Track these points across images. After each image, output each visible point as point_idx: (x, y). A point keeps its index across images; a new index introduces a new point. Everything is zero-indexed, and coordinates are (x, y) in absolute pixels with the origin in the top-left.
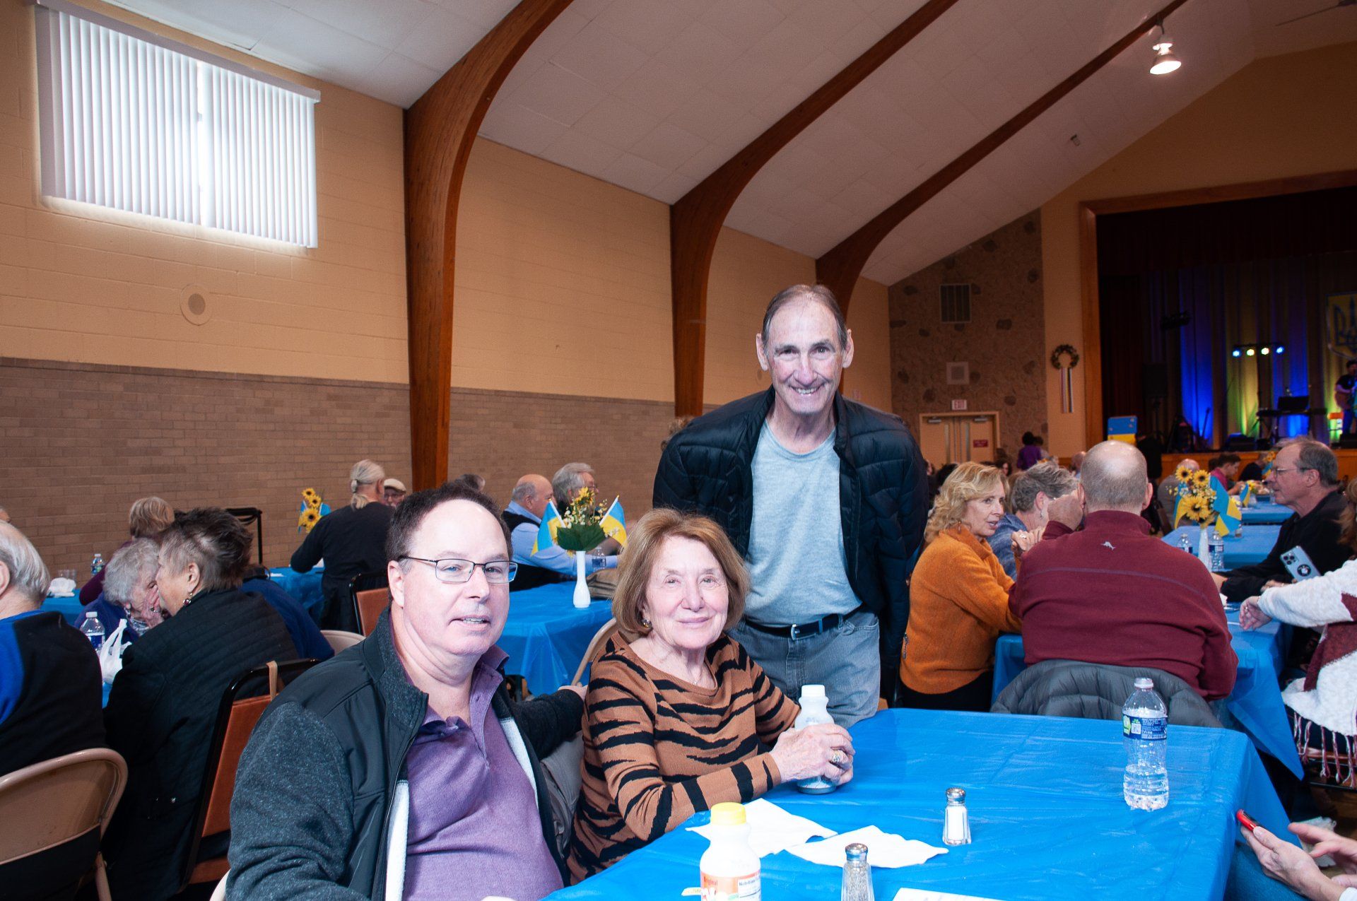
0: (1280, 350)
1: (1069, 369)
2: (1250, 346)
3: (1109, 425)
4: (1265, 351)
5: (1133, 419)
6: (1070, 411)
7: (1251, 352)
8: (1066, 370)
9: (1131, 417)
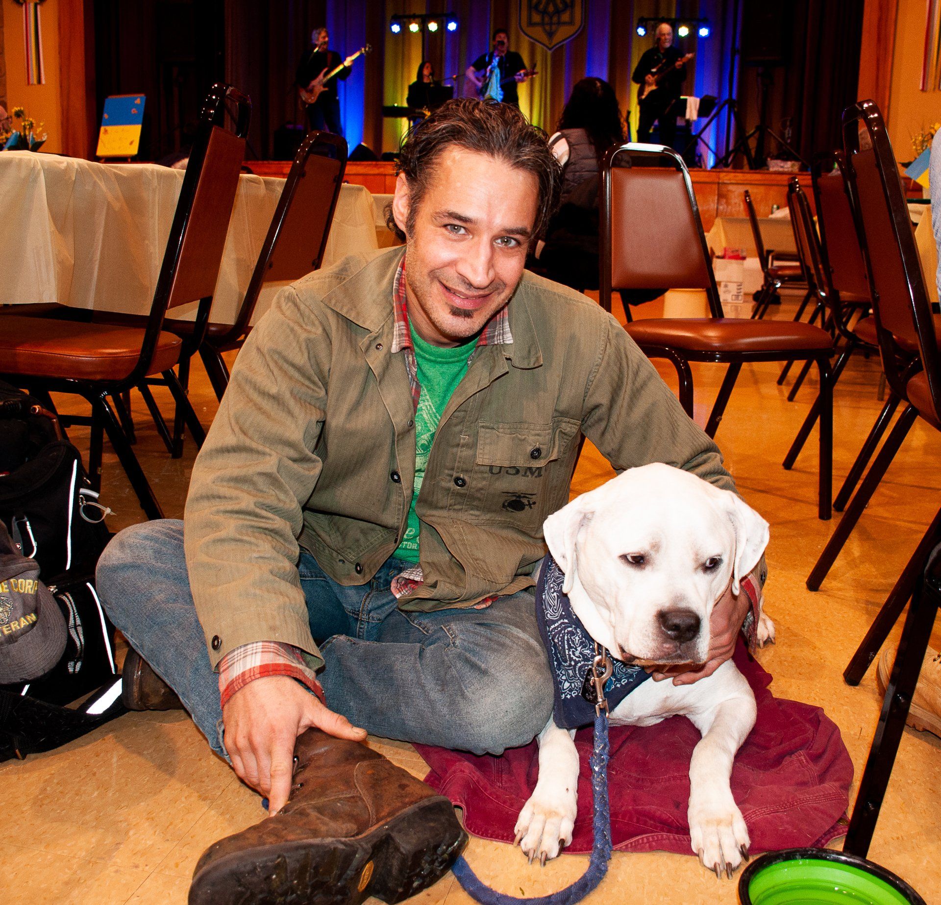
0: (452, 26)
1: (36, 5)
2: (413, 18)
3: (105, 110)
4: (433, 27)
5: (139, 100)
6: (39, 81)
7: (414, 28)
8: (32, 6)
9: (135, 96)
